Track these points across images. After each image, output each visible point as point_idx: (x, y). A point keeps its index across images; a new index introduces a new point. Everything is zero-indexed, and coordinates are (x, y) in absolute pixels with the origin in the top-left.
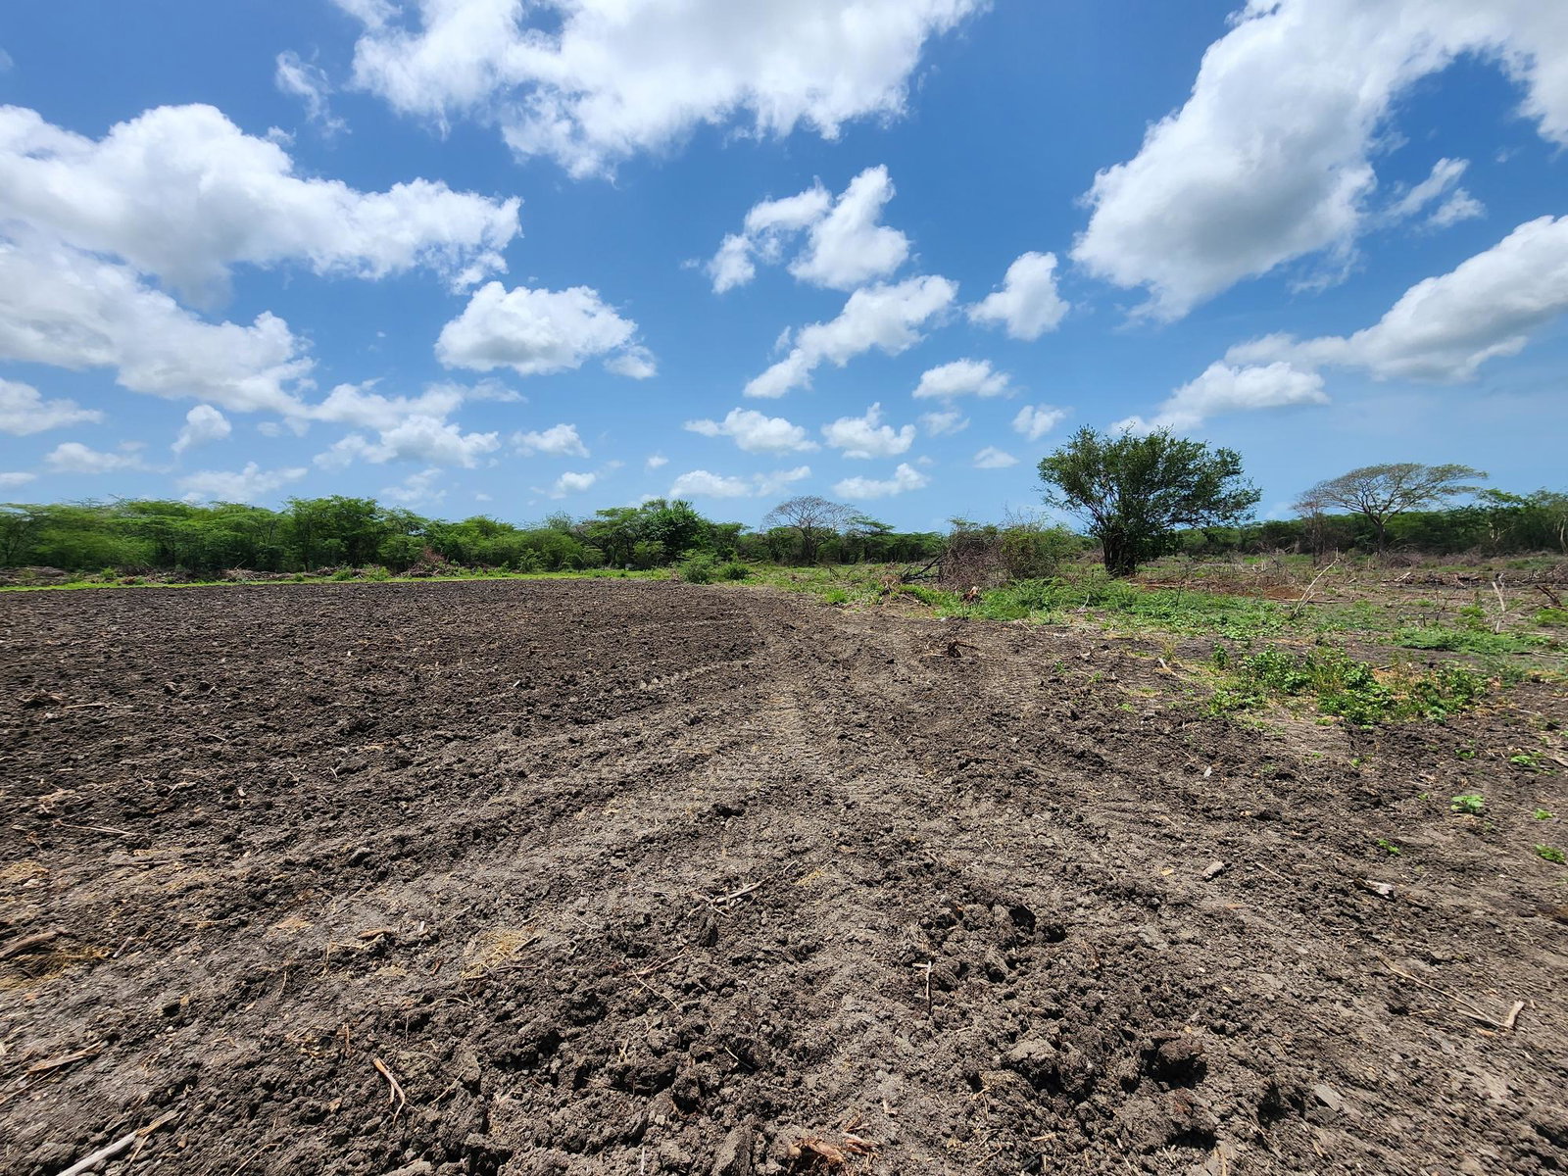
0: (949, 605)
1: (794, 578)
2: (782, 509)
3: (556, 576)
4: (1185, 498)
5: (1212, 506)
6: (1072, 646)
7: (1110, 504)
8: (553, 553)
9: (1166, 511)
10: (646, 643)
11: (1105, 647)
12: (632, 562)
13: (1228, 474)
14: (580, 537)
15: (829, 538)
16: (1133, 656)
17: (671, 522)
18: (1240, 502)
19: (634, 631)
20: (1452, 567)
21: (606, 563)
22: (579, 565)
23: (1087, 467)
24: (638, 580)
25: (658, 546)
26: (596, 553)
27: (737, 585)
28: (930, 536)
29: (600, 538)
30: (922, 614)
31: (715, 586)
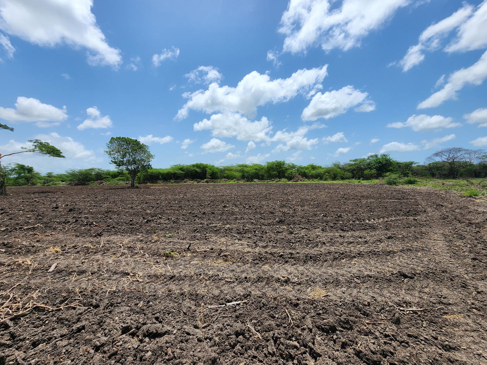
1: (443, 184)
2: (437, 154)
3: (335, 182)
8: (334, 174)
10: (368, 206)
12: (363, 177)
14: (343, 169)
15: (467, 166)
17: (380, 162)
19: (364, 201)
21: (353, 178)
22: (343, 178)
24: (365, 184)
25: (374, 171)
26: (350, 174)
27: (411, 186)
29: (350, 169)
31: (400, 187)
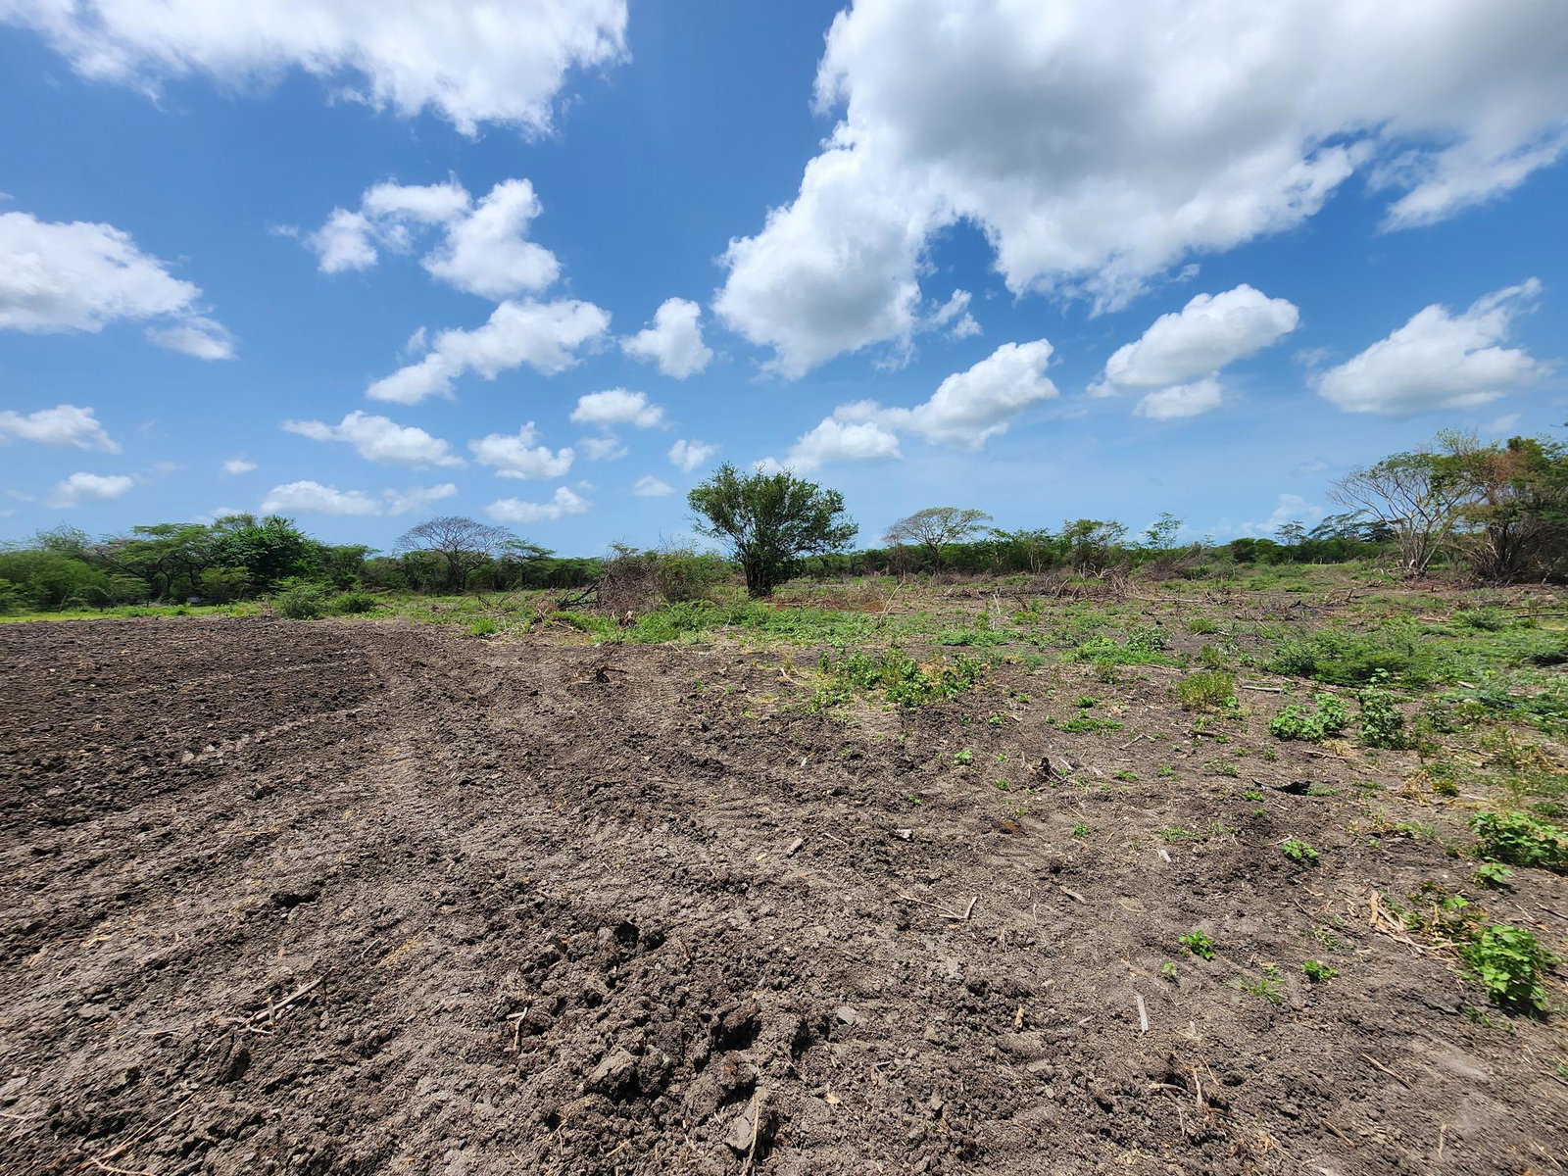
0: (604, 630)
1: (434, 608)
2: (420, 530)
3: (54, 618)
4: (806, 529)
5: (826, 536)
6: (713, 662)
7: (749, 534)
8: (51, 585)
9: (793, 540)
10: (203, 701)
11: (740, 662)
12: (199, 595)
13: (836, 510)
14: (104, 561)
15: (481, 563)
16: (762, 667)
17: (261, 543)
18: (846, 533)
19: (187, 685)
20: (976, 585)
21: (153, 597)
22: (100, 601)
23: (729, 499)
24: (207, 618)
25: (240, 573)
26: (136, 584)
27: (358, 619)
28: (592, 560)
29: (140, 563)
30: (577, 641)
31: (328, 621)
